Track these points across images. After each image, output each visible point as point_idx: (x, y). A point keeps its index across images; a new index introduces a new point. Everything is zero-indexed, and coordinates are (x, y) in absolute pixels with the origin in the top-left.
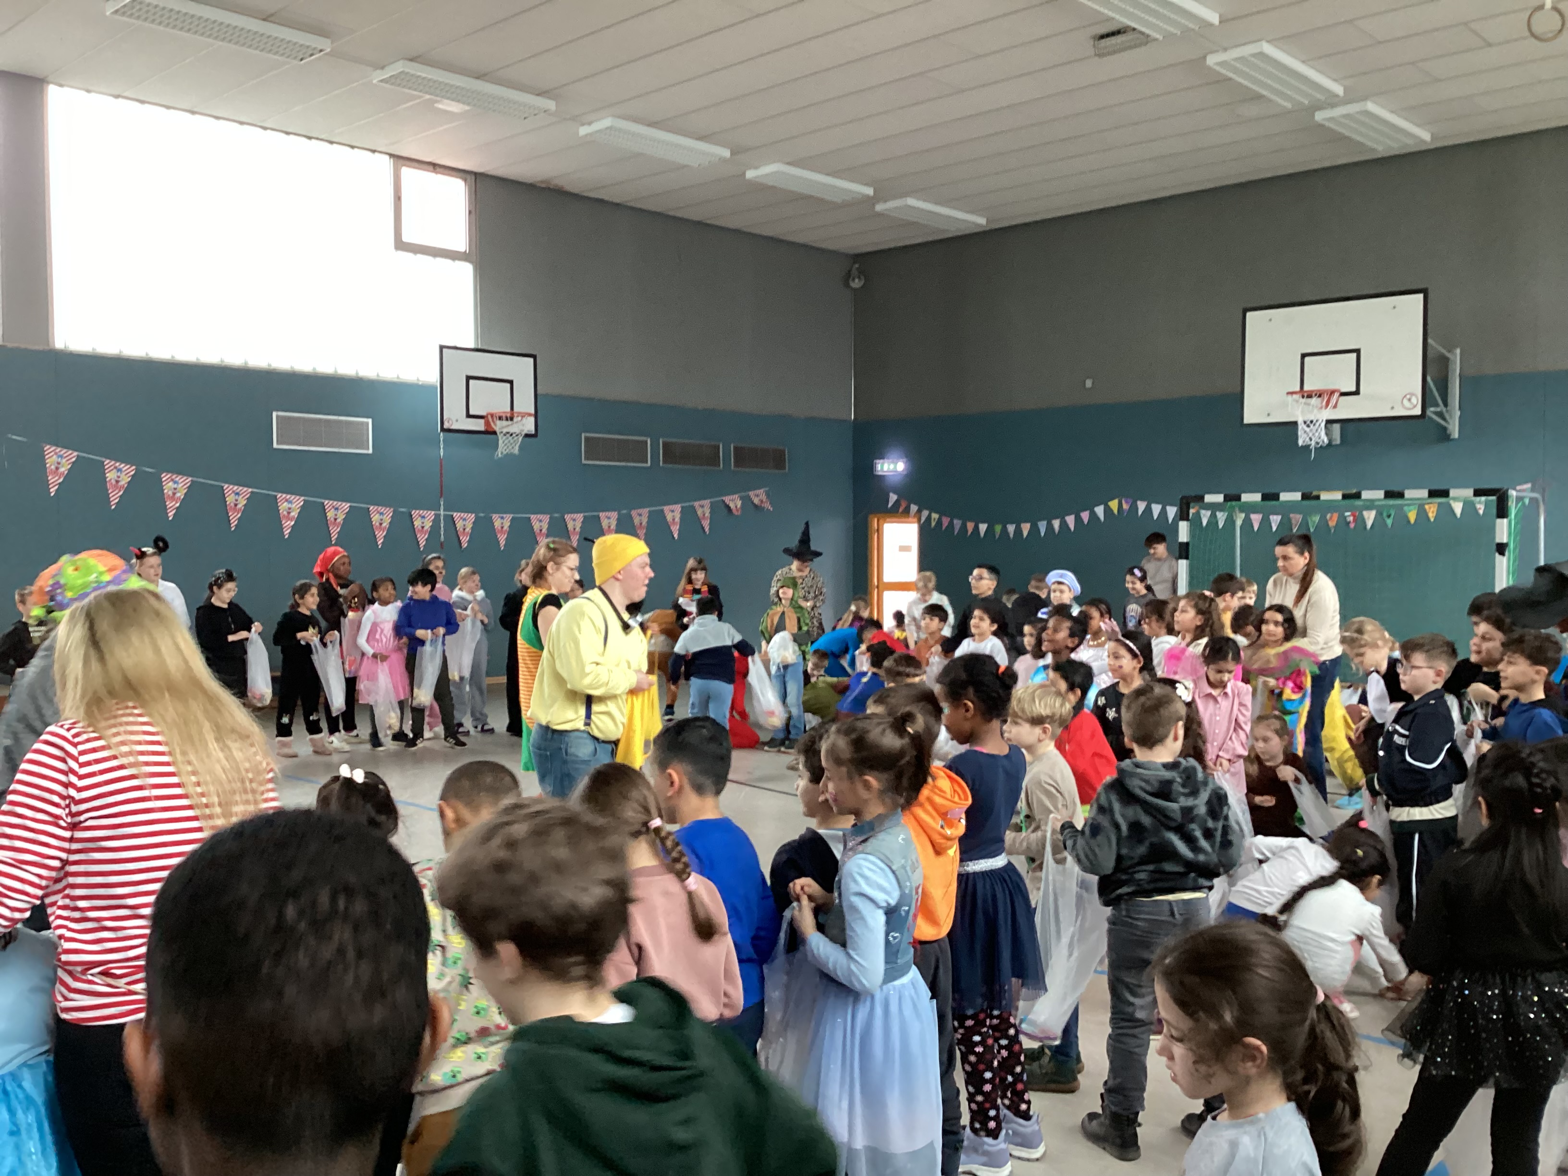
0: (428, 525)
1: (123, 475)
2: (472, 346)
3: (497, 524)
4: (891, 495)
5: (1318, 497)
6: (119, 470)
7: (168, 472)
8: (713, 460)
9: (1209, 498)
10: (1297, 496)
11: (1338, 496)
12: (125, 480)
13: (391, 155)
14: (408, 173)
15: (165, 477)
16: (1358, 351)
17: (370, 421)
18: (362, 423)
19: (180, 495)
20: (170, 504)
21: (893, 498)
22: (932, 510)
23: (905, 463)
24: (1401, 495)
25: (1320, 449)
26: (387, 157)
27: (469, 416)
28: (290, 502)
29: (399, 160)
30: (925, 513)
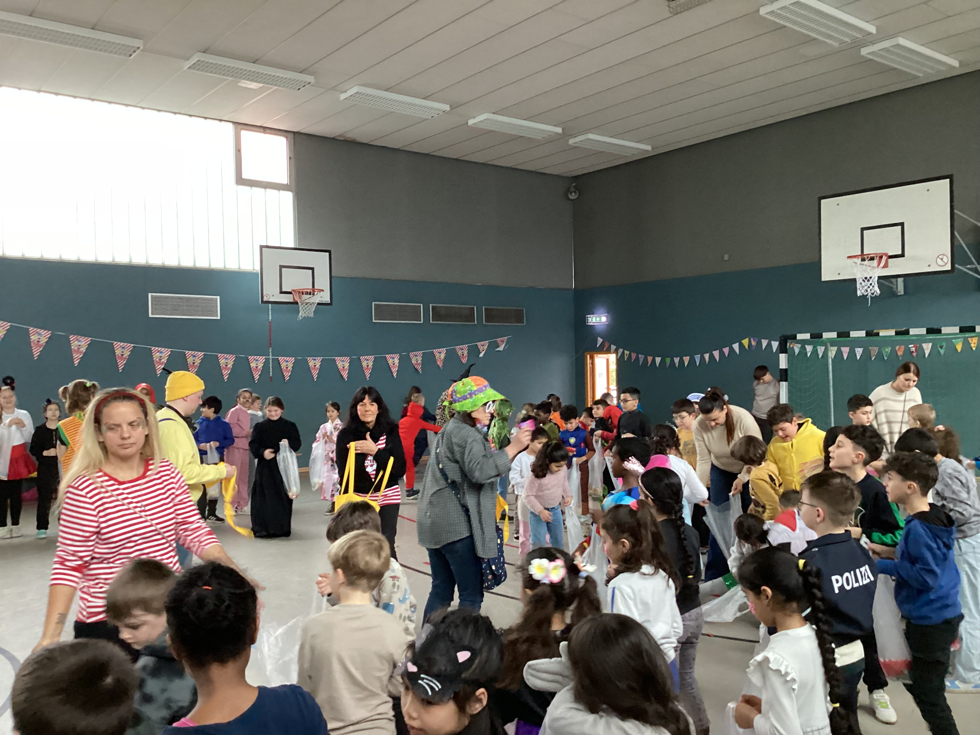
0: (260, 366)
1: (42, 338)
2: (293, 246)
3: (311, 364)
4: (599, 338)
5: (878, 334)
6: (40, 334)
7: (75, 334)
8: (470, 318)
9: (800, 337)
10: (862, 334)
11: (892, 333)
12: (44, 340)
13: (234, 123)
14: (245, 134)
15: (72, 338)
16: (902, 224)
17: (218, 298)
18: (212, 300)
19: (83, 349)
20: (75, 356)
21: (600, 340)
22: (624, 349)
23: (607, 317)
24: (939, 331)
25: (875, 299)
26: (231, 125)
27: (282, 292)
28: (161, 352)
29: (240, 125)
30: (621, 350)
